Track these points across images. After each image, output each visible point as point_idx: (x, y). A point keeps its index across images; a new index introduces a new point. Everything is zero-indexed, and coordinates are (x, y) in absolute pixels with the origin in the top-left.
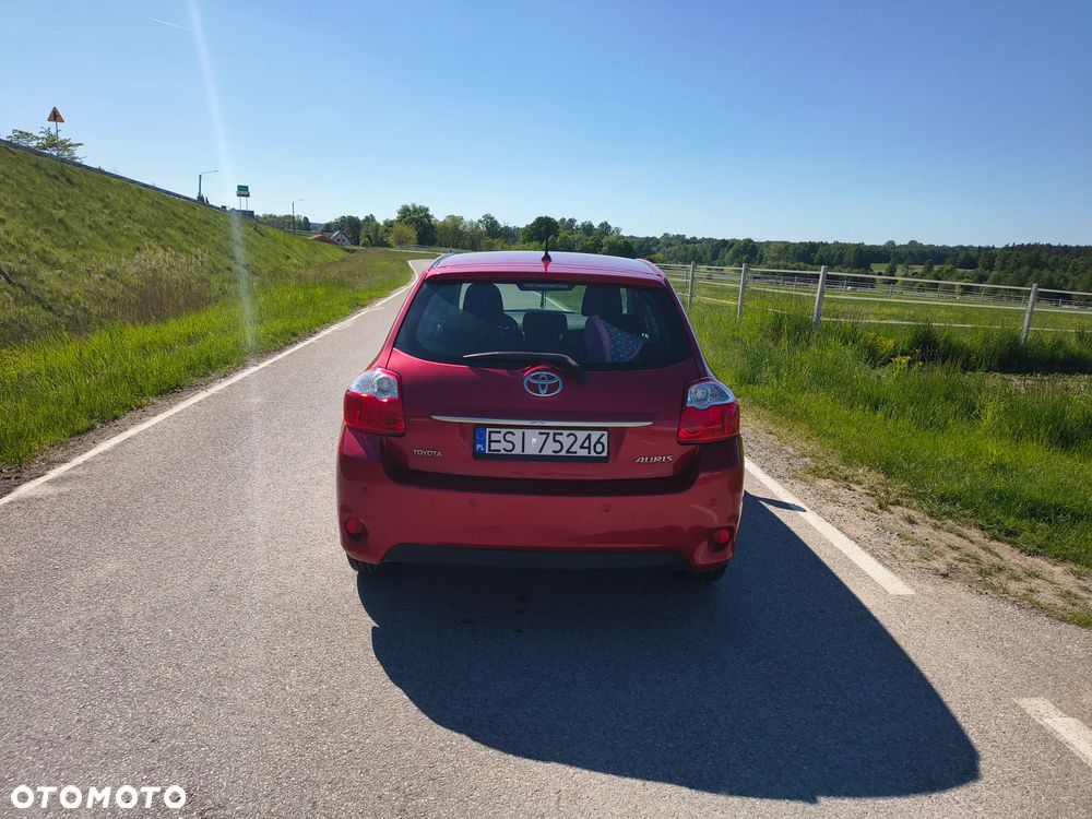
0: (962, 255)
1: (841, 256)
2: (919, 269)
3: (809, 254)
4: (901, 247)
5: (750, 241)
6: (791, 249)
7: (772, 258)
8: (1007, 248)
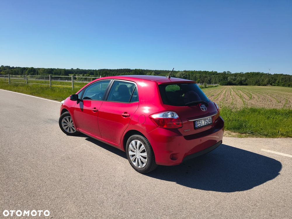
0: (90, 72)
1: (60, 72)
2: (81, 75)
3: (51, 71)
4: (75, 70)
5: (33, 68)
6: (46, 70)
7: (41, 73)
8: (99, 70)
